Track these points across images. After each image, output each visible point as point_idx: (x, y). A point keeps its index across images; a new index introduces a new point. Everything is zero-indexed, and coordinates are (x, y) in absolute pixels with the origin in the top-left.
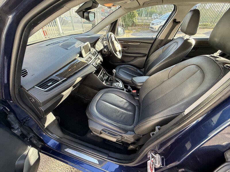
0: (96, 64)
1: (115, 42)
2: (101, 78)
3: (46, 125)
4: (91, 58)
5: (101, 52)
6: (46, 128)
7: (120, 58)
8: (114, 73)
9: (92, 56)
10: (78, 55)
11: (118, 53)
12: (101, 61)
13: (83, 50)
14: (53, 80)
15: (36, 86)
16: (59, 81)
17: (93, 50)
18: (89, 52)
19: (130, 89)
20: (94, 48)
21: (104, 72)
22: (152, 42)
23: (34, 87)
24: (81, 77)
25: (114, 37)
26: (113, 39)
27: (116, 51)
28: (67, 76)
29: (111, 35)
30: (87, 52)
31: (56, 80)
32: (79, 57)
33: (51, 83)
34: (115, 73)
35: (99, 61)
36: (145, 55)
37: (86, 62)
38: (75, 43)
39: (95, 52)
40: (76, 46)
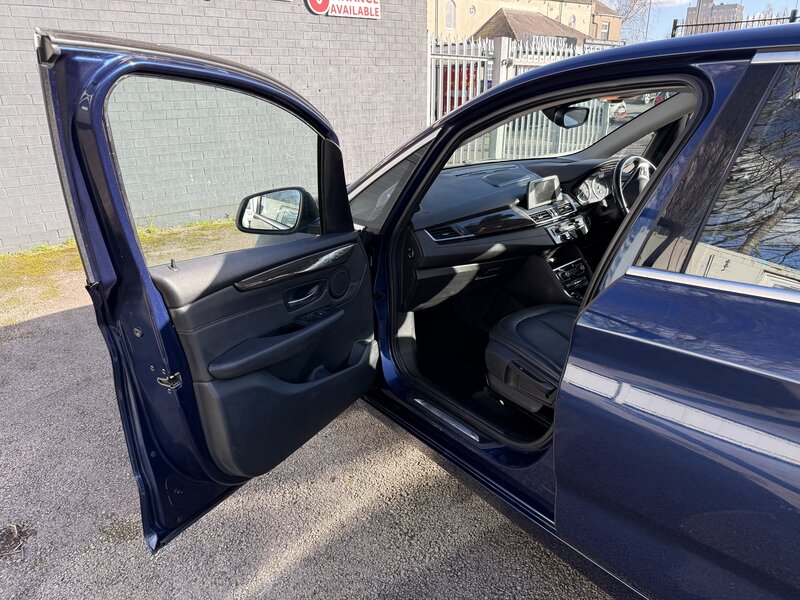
0: (558, 231)
3: (400, 333)
4: (549, 216)
6: (398, 339)
9: (554, 211)
10: (518, 201)
13: (534, 191)
15: (426, 228)
16: (459, 236)
17: (564, 199)
18: (550, 202)
21: (582, 268)
23: (423, 229)
30: (542, 199)
31: (457, 233)
32: (518, 205)
33: (449, 234)
37: (532, 219)
38: (521, 177)
39: (570, 205)
40: (522, 182)
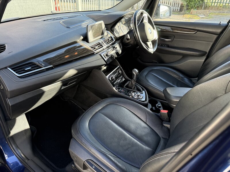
0: (107, 55)
1: (148, 26)
2: (112, 80)
3: (13, 132)
4: (101, 45)
5: (121, 40)
6: (12, 137)
7: (152, 52)
8: (134, 74)
9: (103, 42)
10: (82, 38)
11: (150, 44)
12: (117, 53)
13: (91, 31)
14: (35, 64)
15: (10, 67)
16: (41, 68)
17: (108, 34)
18: (101, 37)
19: (160, 107)
20: (112, 31)
21: (120, 72)
22: (219, 31)
23: (6, 68)
24: (77, 70)
25: (147, 18)
26: (146, 21)
27: (145, 40)
28: (54, 63)
29: (142, 14)
30: (96, 35)
31: (38, 66)
32: (83, 40)
33: (30, 68)
34: (137, 75)
35: (114, 51)
36: (202, 54)
37: (92, 49)
38: (83, 21)
39: (111, 38)
40: (84, 25)
